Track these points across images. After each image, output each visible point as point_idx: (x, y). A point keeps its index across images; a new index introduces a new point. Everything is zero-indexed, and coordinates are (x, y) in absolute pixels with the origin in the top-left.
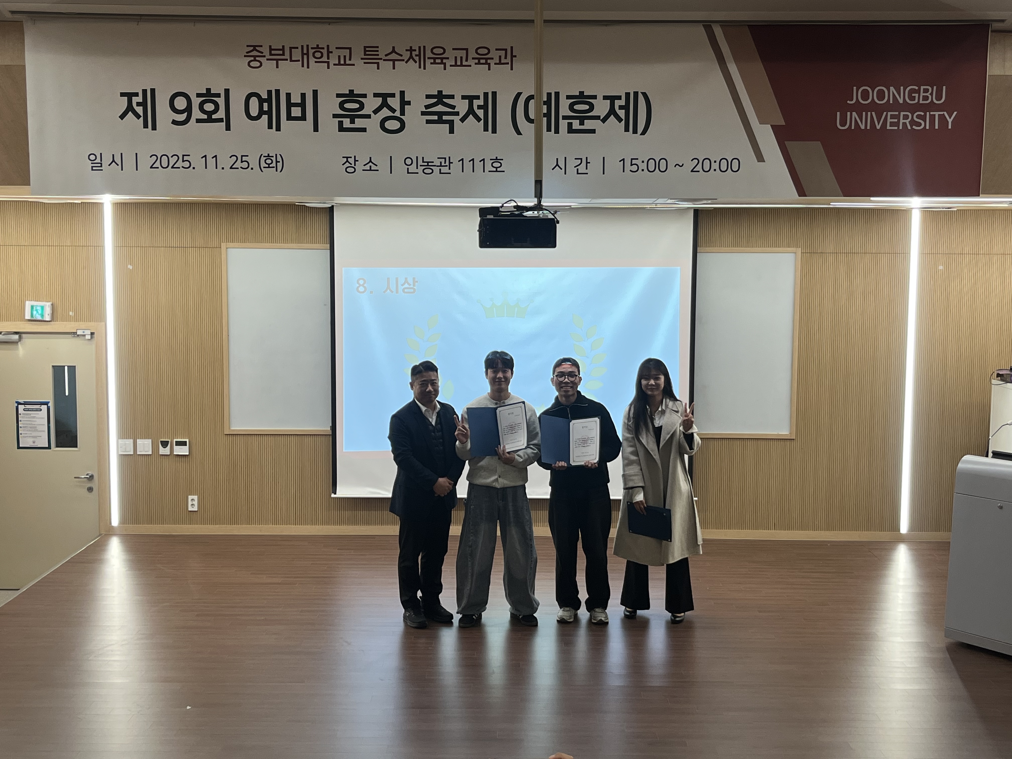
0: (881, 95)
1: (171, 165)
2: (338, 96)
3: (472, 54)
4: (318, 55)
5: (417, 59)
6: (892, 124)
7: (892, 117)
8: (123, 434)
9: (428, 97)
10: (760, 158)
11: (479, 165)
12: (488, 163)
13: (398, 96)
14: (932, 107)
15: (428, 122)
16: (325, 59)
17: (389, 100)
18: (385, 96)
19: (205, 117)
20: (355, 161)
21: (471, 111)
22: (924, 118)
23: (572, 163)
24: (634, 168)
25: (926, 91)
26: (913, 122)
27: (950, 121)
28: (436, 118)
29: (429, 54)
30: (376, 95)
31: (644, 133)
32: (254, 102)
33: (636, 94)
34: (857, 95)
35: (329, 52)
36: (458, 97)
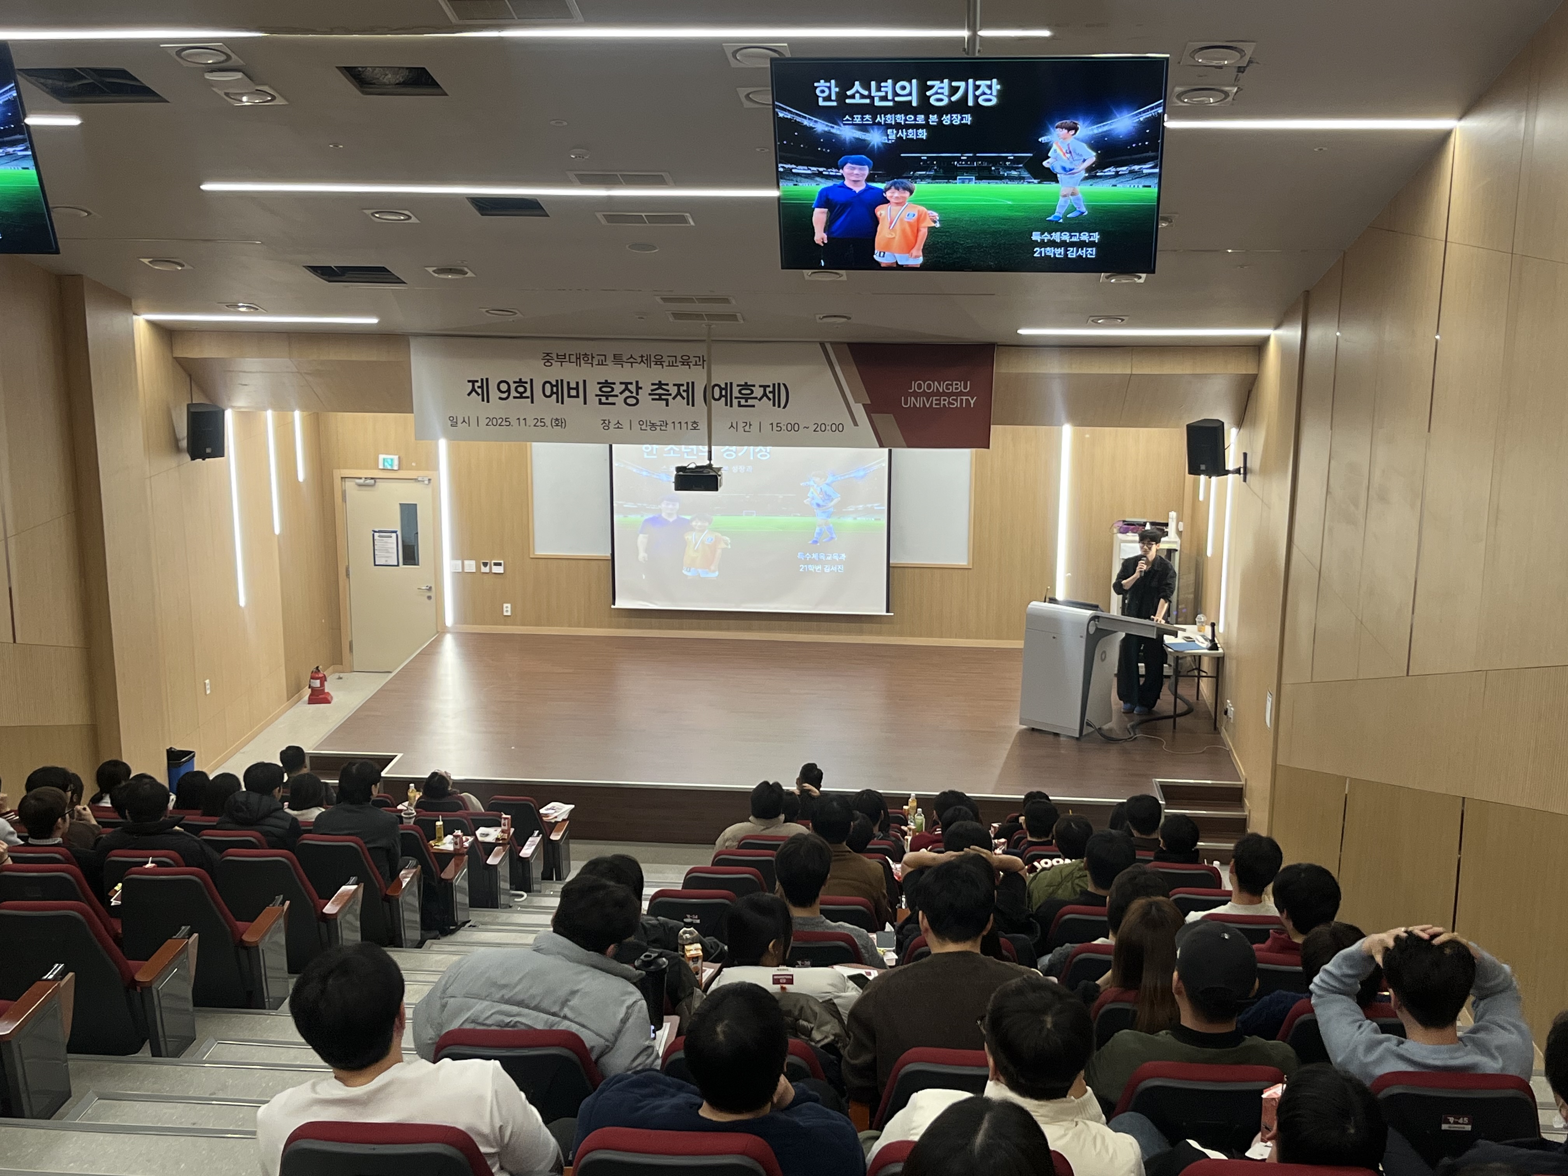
0: (929, 387)
1: (499, 423)
2: (599, 383)
3: (679, 359)
4: (586, 359)
5: (645, 361)
6: (936, 404)
7: (936, 400)
8: (455, 557)
9: (653, 384)
10: (856, 424)
11: (684, 426)
12: (690, 424)
13: (634, 384)
14: (961, 394)
15: (653, 399)
16: (590, 361)
17: (630, 386)
18: (626, 384)
19: (518, 395)
20: (609, 422)
21: (679, 393)
22: (956, 400)
23: (742, 425)
24: (779, 429)
25: (957, 384)
26: (949, 403)
27: (972, 402)
28: (657, 397)
29: (653, 359)
30: (621, 383)
31: (784, 407)
32: (548, 386)
33: (779, 384)
34: (914, 386)
35: (593, 357)
36: (671, 385)
